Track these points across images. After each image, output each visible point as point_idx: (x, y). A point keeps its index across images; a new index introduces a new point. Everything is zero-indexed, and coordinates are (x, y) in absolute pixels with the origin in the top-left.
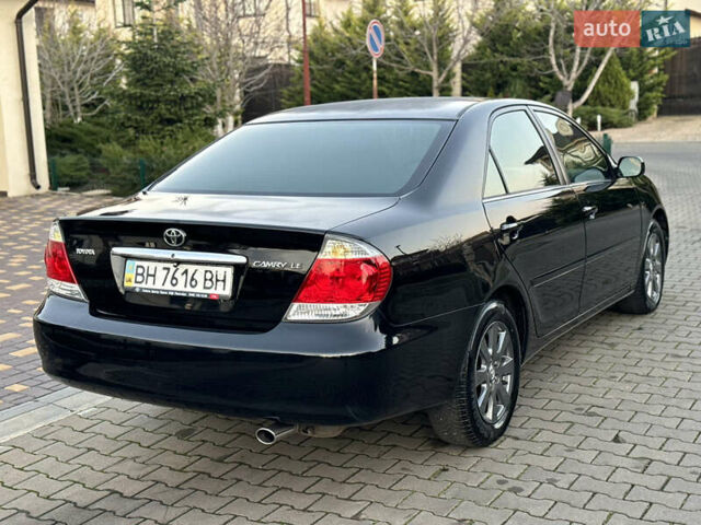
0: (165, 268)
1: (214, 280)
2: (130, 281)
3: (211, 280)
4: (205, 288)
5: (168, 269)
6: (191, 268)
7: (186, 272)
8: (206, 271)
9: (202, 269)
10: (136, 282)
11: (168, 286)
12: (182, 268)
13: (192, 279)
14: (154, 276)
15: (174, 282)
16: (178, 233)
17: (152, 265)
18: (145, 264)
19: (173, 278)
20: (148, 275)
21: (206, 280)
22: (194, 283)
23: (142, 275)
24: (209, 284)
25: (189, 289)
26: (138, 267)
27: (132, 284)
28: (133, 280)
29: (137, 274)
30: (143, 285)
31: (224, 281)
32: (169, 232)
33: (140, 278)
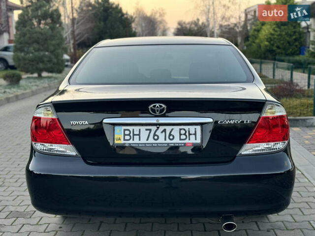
0: (147, 130)
1: (187, 134)
2: (120, 139)
3: (185, 134)
4: (180, 139)
5: (150, 130)
6: (168, 128)
7: (165, 131)
8: (180, 129)
9: (177, 128)
10: (124, 140)
11: (151, 140)
12: (162, 128)
13: (170, 135)
14: (139, 135)
15: (156, 137)
16: (161, 106)
17: (136, 129)
18: (131, 128)
19: (155, 135)
20: (134, 135)
21: (180, 134)
22: (171, 137)
23: (129, 135)
24: (183, 137)
25: (168, 141)
26: (125, 130)
27: (122, 142)
28: (122, 139)
29: (125, 135)
30: (131, 141)
31: (195, 134)
32: (154, 106)
33: (127, 137)
